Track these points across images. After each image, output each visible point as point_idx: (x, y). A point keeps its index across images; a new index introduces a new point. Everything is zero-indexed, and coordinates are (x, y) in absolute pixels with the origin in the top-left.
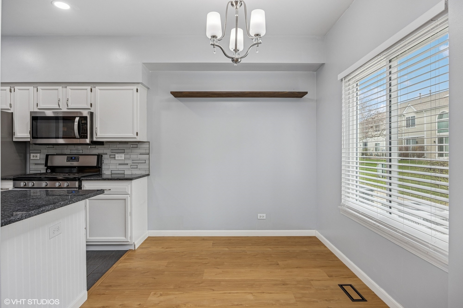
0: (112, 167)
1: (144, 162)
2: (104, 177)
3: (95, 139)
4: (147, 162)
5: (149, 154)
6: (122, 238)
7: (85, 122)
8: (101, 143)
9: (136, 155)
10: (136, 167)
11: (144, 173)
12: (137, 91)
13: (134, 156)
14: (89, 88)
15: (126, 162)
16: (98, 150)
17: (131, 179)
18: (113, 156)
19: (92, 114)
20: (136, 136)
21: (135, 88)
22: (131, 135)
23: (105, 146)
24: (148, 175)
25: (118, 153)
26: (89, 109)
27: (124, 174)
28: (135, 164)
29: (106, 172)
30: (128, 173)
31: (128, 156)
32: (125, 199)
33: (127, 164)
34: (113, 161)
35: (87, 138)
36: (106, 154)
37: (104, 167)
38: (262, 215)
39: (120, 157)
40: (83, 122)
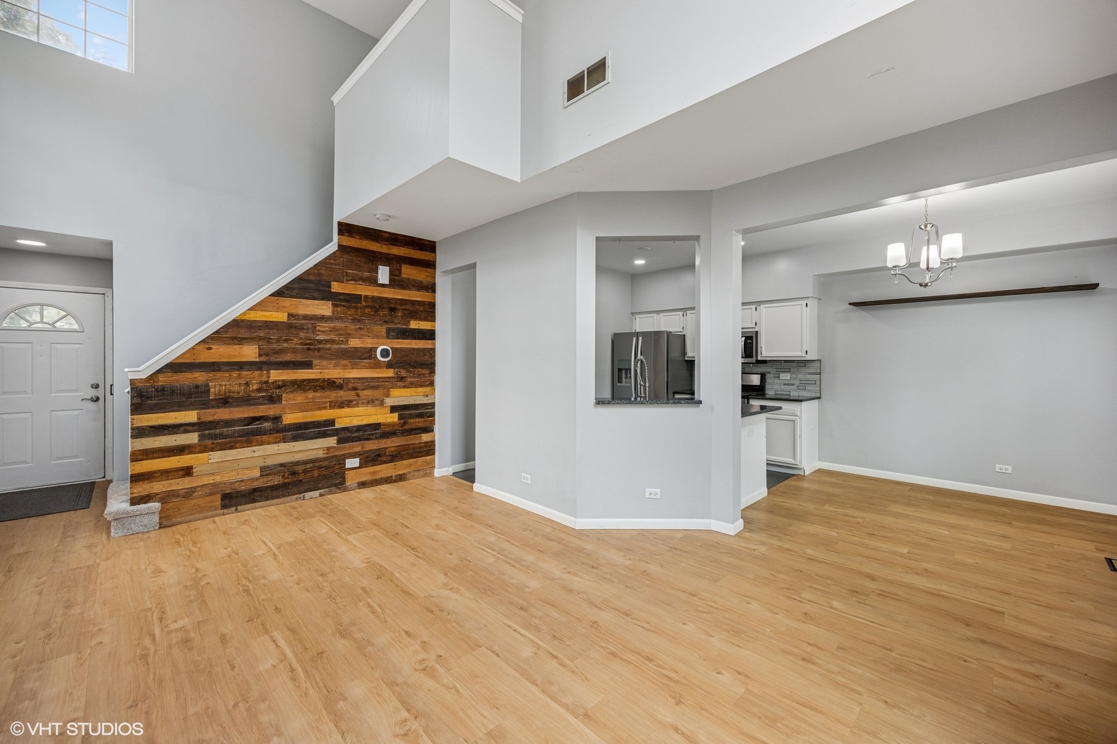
0: (776, 387)
1: (814, 382)
2: (767, 397)
3: (759, 358)
4: (818, 383)
5: (820, 374)
6: (790, 460)
7: (750, 341)
8: (764, 362)
9: (803, 375)
10: (804, 388)
11: (814, 395)
12: (807, 306)
13: (801, 376)
14: (754, 307)
15: (792, 382)
16: (762, 369)
17: (801, 401)
18: (778, 376)
19: (757, 332)
20: (805, 355)
21: (804, 303)
22: (799, 354)
23: (769, 364)
24: (819, 398)
25: (782, 372)
26: (754, 328)
27: (789, 395)
28: (803, 385)
29: (770, 392)
30: (794, 394)
31: (794, 376)
32: (794, 421)
33: (793, 385)
34: (777, 381)
35: (752, 357)
36: (770, 373)
37: (767, 386)
38: (1004, 467)
39: (785, 376)
40: (748, 341)
